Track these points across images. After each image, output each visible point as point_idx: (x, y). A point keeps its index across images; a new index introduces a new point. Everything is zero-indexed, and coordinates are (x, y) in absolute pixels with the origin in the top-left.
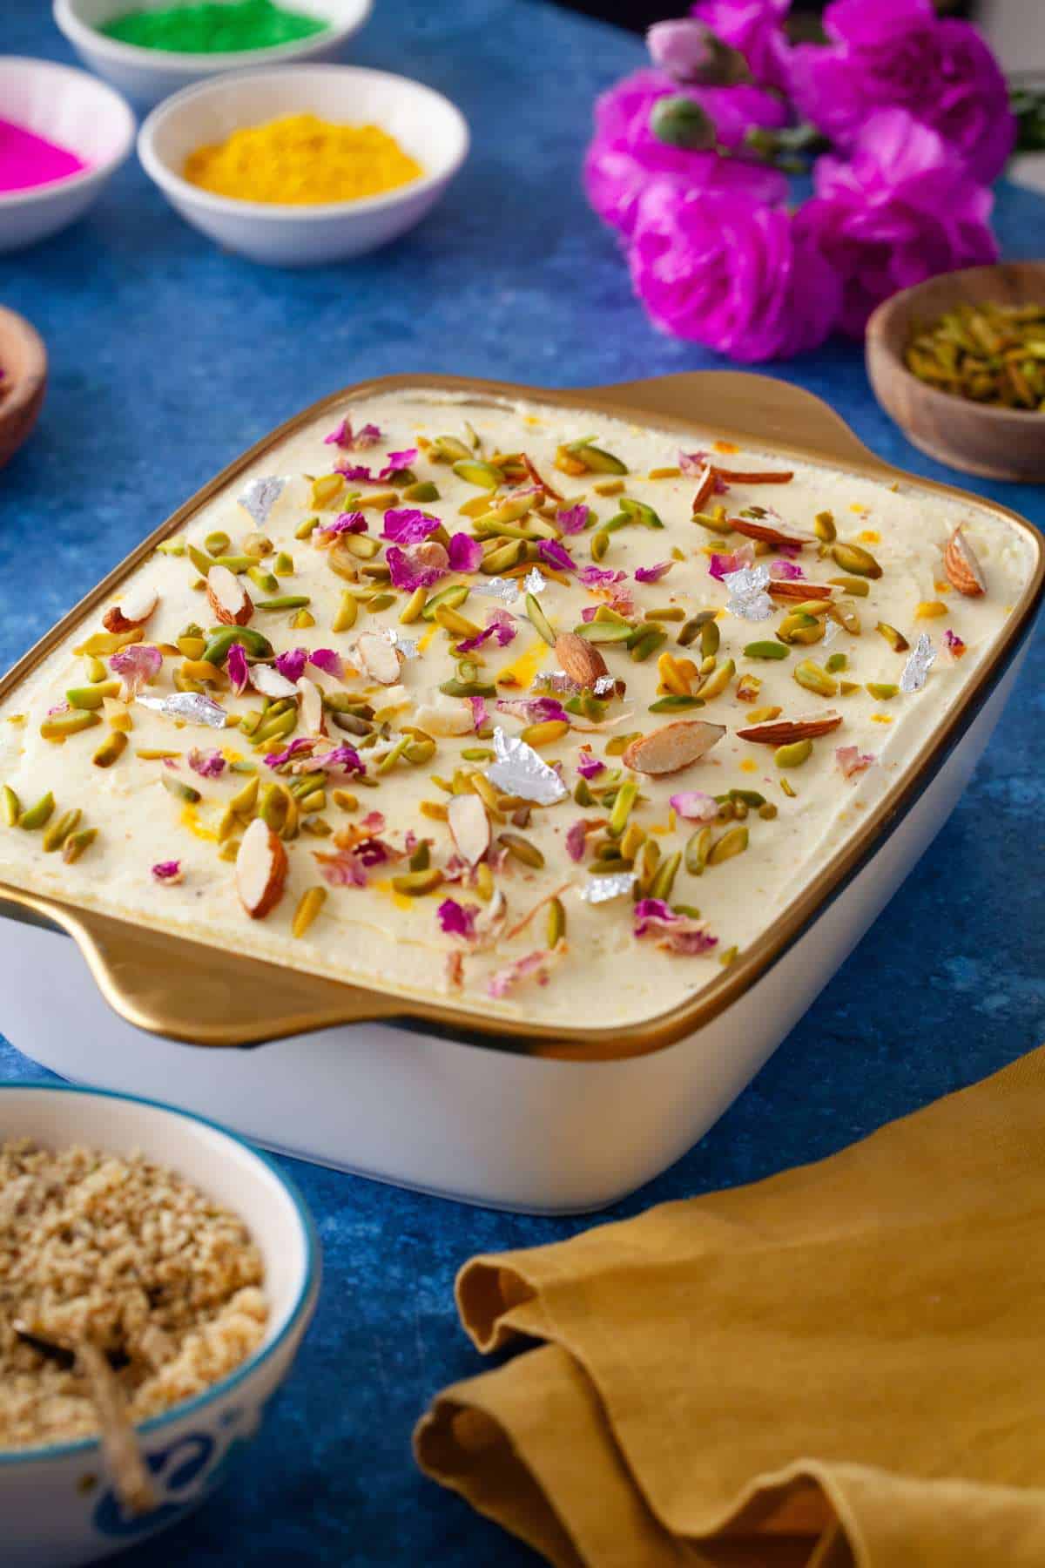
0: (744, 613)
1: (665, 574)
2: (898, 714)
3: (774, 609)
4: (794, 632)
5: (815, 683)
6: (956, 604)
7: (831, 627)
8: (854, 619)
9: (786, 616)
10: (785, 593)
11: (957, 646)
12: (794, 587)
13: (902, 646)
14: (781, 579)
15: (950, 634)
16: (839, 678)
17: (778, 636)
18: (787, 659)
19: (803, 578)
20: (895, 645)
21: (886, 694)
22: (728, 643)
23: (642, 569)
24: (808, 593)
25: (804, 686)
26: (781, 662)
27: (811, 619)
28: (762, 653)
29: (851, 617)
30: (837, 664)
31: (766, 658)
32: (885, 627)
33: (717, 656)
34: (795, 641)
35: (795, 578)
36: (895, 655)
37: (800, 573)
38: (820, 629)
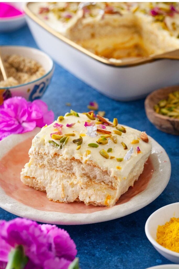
0: (90, 136)
1: (73, 125)
2: (123, 166)
3: (97, 135)
4: (101, 141)
5: (104, 155)
6: (141, 142)
7: (109, 141)
8: (116, 140)
9: (99, 137)
10: (101, 132)
11: (139, 150)
12: (103, 131)
13: (126, 148)
14: (101, 128)
15: (138, 148)
16: (110, 154)
17: (97, 142)
18: (98, 147)
19: (106, 129)
20: (124, 148)
21: (120, 160)
22: (85, 142)
23: (68, 124)
24: (106, 132)
25: (102, 155)
26: (97, 148)
27: (105, 139)
28: (93, 146)
29: (115, 139)
30: (110, 150)
31: (93, 147)
32: (123, 143)
33: (81, 145)
34: (100, 143)
35: (104, 129)
36: (124, 150)
37: (105, 128)
38: (107, 141)
